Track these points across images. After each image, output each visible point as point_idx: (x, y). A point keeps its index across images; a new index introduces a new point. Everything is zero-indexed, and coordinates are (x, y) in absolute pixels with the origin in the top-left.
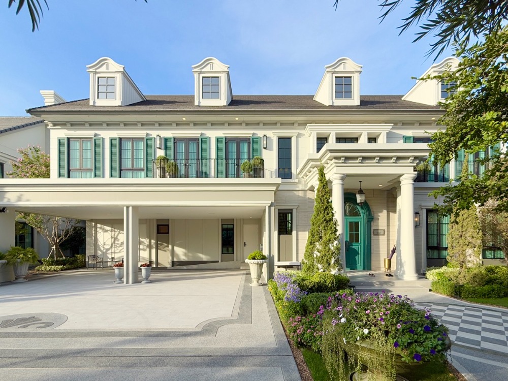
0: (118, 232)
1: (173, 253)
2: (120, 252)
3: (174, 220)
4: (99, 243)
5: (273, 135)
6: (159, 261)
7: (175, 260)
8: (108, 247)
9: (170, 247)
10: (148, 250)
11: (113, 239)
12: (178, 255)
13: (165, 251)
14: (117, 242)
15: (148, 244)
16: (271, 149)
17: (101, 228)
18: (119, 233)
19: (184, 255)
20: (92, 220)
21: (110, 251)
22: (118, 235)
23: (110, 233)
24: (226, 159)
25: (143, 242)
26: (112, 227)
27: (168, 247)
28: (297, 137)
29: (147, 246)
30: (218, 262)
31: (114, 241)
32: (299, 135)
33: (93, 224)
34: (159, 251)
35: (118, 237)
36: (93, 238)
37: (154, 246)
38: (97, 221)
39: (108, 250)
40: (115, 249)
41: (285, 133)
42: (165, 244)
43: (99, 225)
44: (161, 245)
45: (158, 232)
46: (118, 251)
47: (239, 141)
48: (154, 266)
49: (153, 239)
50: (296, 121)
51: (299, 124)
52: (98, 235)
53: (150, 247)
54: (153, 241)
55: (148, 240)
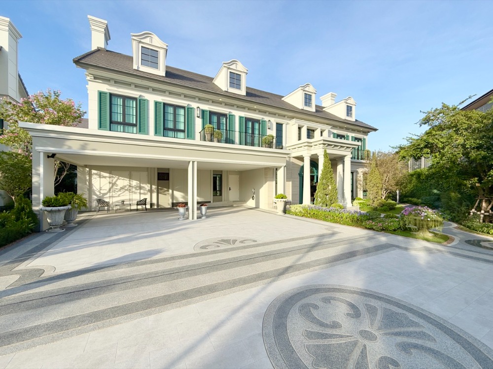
0: (116, 178)
1: (173, 196)
2: (119, 196)
3: (174, 169)
4: (94, 188)
5: (274, 121)
6: (159, 203)
7: (174, 202)
8: (106, 192)
9: (170, 191)
10: (149, 194)
11: (111, 185)
12: (177, 198)
13: (166, 195)
14: (115, 187)
15: (149, 188)
16: (272, 130)
17: (96, 174)
18: (118, 179)
19: (182, 198)
20: (86, 166)
21: (108, 195)
22: (116, 181)
23: (108, 179)
24: (246, 133)
25: (144, 187)
26: (110, 173)
27: (169, 191)
28: (286, 124)
29: (149, 191)
30: (210, 202)
31: (113, 186)
32: (287, 124)
33: (88, 169)
34: (159, 194)
35: (117, 183)
36: (87, 183)
37: (155, 191)
38: (92, 167)
39: (106, 194)
40: (114, 193)
41: (280, 121)
42: (166, 189)
43: (94, 171)
44: (161, 189)
45: (159, 179)
46: (117, 195)
47: (254, 121)
48: (155, 207)
49: (154, 185)
50: (287, 115)
51: (288, 117)
52: (93, 181)
53: (151, 191)
54: (154, 187)
55: (149, 186)
